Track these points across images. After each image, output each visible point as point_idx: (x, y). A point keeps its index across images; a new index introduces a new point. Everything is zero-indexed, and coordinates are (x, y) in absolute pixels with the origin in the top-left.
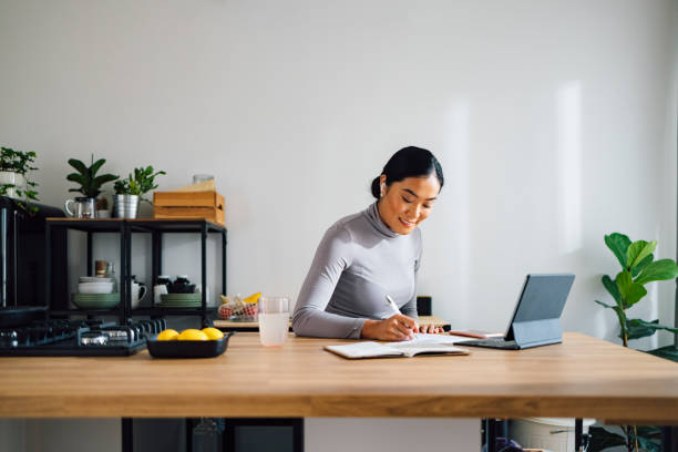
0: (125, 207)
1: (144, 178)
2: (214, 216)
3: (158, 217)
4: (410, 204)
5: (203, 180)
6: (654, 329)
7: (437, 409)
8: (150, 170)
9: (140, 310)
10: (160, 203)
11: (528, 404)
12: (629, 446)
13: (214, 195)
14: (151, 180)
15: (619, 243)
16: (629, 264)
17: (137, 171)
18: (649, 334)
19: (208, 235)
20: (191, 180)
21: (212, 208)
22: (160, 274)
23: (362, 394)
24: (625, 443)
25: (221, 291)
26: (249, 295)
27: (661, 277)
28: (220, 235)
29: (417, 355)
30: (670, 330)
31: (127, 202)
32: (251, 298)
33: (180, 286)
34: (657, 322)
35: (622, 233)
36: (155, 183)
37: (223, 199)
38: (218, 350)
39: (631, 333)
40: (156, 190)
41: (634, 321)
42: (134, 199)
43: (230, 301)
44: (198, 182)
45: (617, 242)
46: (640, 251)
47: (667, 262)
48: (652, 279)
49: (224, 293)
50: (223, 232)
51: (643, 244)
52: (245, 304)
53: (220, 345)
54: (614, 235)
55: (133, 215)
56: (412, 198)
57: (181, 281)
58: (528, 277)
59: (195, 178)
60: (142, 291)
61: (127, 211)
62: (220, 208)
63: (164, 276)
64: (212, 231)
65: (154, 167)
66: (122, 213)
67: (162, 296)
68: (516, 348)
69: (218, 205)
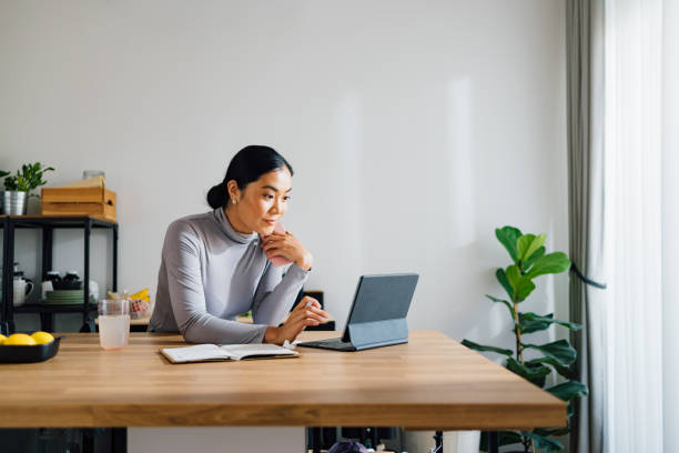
0: (12, 203)
1: (32, 174)
2: (102, 212)
3: (46, 213)
4: (272, 200)
5: (94, 175)
6: (549, 323)
8: (37, 166)
9: (28, 307)
10: (48, 199)
11: (309, 412)
12: (525, 444)
13: (102, 190)
14: (40, 176)
15: (510, 236)
16: (519, 257)
17: (25, 168)
18: (543, 328)
19: (92, 231)
20: (82, 175)
21: (100, 204)
22: (50, 270)
24: (520, 441)
26: (137, 290)
27: (553, 270)
28: (111, 231)
29: (243, 358)
30: (564, 324)
31: (13, 199)
32: (138, 294)
33: (68, 282)
34: (551, 316)
35: (513, 225)
36: (43, 179)
37: (114, 195)
39: (524, 328)
40: (45, 186)
41: (527, 314)
42: (21, 195)
43: (117, 298)
44: (89, 178)
45: (508, 236)
46: (529, 244)
47: (558, 255)
48: (545, 271)
49: (115, 290)
50: (115, 228)
51: (531, 238)
54: (506, 228)
55: (19, 212)
56: (272, 193)
57: (70, 277)
58: (362, 278)
59: (85, 174)
60: (28, 289)
61: (13, 208)
62: (110, 203)
63: (54, 273)
64: (97, 226)
65: (42, 164)
66: (8, 209)
67: (48, 293)
68: (353, 350)
69: (106, 200)
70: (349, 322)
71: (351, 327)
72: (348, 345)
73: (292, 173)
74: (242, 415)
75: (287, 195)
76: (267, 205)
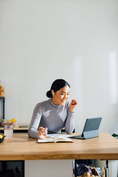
4: (64, 95)
7: (55, 157)
13: (1, 87)
23: (36, 154)
25: (3, 117)
28: (3, 99)
32: (12, 120)
37: (4, 88)
38: (1, 141)
43: (5, 121)
49: (4, 118)
50: (4, 99)
52: (10, 122)
53: (2, 140)
56: (64, 93)
58: (87, 119)
62: (3, 91)
68: (84, 139)
69: (2, 90)
70: (83, 131)
71: (84, 133)
72: (83, 137)
73: (70, 87)
74: (61, 157)
75: (68, 93)
76: (62, 96)
